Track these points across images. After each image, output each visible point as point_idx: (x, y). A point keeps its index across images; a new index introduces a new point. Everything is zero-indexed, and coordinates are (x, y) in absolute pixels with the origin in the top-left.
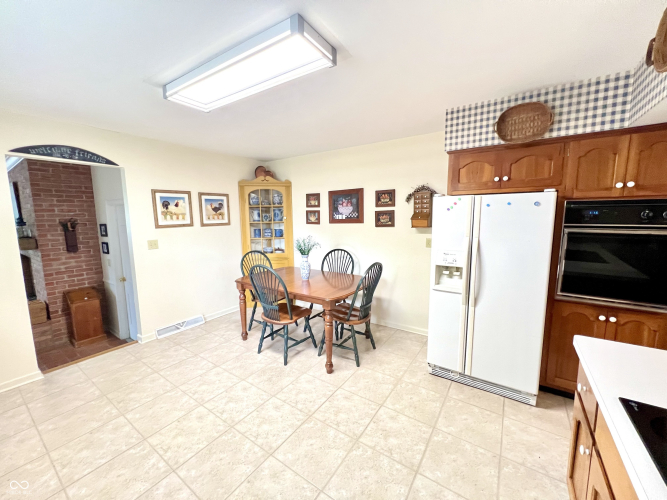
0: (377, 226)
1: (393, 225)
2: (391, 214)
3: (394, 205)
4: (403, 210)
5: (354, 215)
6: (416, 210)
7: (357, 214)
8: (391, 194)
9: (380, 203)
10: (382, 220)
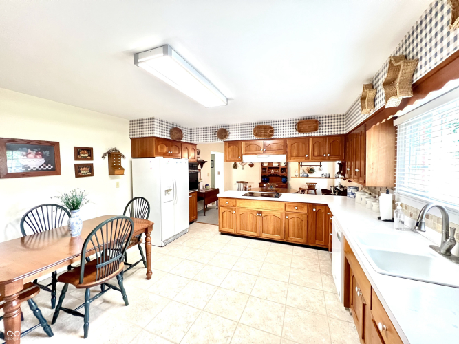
0: (77, 176)
1: (92, 175)
2: (90, 167)
3: (92, 159)
4: (100, 164)
5: (47, 167)
6: (113, 163)
7: (52, 167)
8: (90, 151)
9: (79, 157)
10: (82, 172)
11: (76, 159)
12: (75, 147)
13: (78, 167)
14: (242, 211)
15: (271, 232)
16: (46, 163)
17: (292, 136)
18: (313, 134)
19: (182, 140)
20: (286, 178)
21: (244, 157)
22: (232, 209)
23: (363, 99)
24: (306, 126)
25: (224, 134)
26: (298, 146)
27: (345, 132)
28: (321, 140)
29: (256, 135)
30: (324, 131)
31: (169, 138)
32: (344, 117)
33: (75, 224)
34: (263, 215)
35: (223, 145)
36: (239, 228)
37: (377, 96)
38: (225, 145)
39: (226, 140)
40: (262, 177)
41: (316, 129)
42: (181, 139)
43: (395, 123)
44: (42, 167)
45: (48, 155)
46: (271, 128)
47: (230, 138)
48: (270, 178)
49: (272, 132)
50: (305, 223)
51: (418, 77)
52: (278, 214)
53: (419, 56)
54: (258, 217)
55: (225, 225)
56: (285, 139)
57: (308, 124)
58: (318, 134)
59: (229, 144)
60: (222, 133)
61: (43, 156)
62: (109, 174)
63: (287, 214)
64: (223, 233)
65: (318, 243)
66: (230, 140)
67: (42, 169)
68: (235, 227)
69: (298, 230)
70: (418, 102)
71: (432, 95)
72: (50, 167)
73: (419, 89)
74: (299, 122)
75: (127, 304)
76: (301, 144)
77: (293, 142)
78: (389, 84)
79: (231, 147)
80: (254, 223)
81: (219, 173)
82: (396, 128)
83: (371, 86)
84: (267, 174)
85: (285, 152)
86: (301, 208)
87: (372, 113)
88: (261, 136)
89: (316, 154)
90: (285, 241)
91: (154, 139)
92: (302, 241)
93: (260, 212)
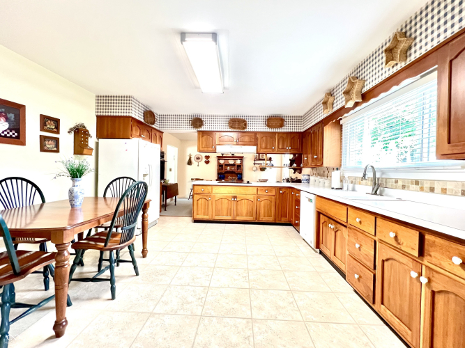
0: (42, 149)
1: (57, 151)
2: (57, 142)
3: (58, 132)
5: (11, 133)
6: (81, 141)
7: (16, 134)
8: (57, 121)
9: (45, 128)
10: (48, 146)
11: (42, 129)
12: (41, 115)
13: (43, 139)
14: (218, 197)
15: (244, 214)
16: (10, 129)
17: (262, 130)
18: (279, 131)
19: (153, 126)
20: (241, 174)
21: (218, 147)
22: (207, 196)
23: (325, 103)
24: (274, 123)
25: (198, 124)
26: (266, 140)
27: (302, 131)
28: (284, 136)
29: (231, 127)
30: (287, 128)
31: (143, 121)
32: (302, 118)
33: (79, 194)
34: (238, 199)
35: (197, 134)
36: (214, 214)
37: (335, 101)
38: (199, 134)
39: (200, 129)
40: (218, 174)
41: (281, 126)
42: (153, 123)
43: (341, 122)
44: (6, 133)
45: (12, 119)
46: (244, 121)
47: (203, 128)
48: (226, 175)
49: (246, 125)
50: (273, 203)
51: (365, 90)
52: (251, 197)
53: (366, 79)
54: (233, 202)
55: (200, 212)
56: (256, 133)
57: (276, 121)
58: (283, 131)
59: (203, 133)
60: (197, 122)
61: (7, 119)
62: (74, 154)
63: (258, 198)
64: (196, 221)
65: (283, 220)
66: (204, 130)
67: (6, 135)
68: (210, 213)
69: (268, 210)
70: (364, 105)
71: (372, 100)
72: (14, 134)
73: (365, 97)
74: (268, 120)
75: (137, 274)
76: (269, 138)
77: (262, 135)
78: (347, 93)
79: (205, 137)
80: (230, 207)
81: (171, 170)
82: (342, 125)
83: (330, 94)
84: (223, 171)
85: (256, 144)
86: (270, 191)
87: (330, 113)
88: (234, 128)
89: (280, 147)
90: (256, 221)
91: (130, 119)
92: (271, 219)
93: (235, 197)
